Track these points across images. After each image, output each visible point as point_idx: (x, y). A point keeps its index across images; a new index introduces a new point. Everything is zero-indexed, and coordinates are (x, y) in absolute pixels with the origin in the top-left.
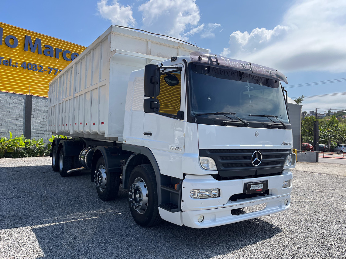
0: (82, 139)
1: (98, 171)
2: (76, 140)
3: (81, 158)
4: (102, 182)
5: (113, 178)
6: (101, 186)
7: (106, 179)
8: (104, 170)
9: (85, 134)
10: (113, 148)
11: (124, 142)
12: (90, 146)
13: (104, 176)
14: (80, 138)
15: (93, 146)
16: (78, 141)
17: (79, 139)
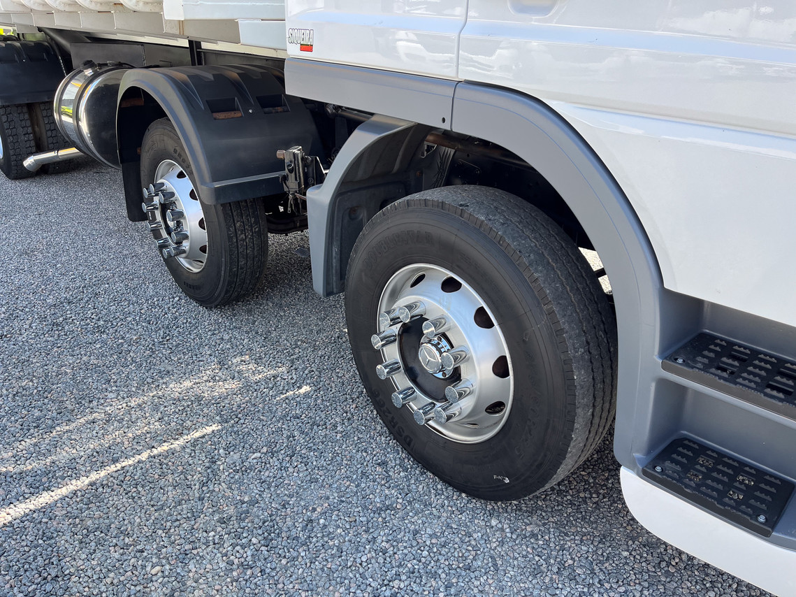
0: (52, 39)
1: (159, 188)
2: (30, 38)
3: (60, 113)
4: (186, 237)
5: (238, 224)
6: (184, 252)
7: (201, 223)
8: (186, 185)
9: (58, 11)
10: (211, 78)
11: (293, 51)
12: (89, 64)
13: (193, 213)
14: (40, 30)
15: (101, 65)
16: (38, 45)
17: (40, 35)
